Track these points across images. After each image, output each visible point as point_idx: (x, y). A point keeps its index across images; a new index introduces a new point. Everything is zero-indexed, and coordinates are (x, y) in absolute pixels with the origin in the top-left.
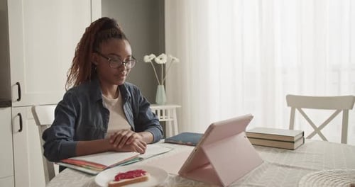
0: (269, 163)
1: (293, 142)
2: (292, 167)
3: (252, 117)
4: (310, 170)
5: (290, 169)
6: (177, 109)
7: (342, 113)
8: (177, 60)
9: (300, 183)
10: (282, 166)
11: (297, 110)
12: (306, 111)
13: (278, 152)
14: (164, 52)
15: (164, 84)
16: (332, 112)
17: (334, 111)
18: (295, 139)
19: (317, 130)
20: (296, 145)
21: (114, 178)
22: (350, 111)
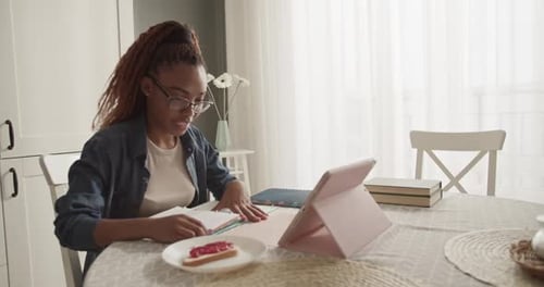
0: (400, 226)
1: (429, 197)
2: (432, 229)
3: (375, 162)
4: (455, 231)
5: (430, 232)
6: (248, 156)
7: (487, 156)
8: (246, 82)
9: (446, 248)
10: (419, 228)
11: (425, 153)
12: (437, 153)
13: (408, 210)
14: (226, 71)
15: (227, 119)
16: (474, 154)
17: (476, 153)
18: (431, 192)
19: (455, 181)
20: (432, 201)
21: (188, 254)
22: (498, 152)
